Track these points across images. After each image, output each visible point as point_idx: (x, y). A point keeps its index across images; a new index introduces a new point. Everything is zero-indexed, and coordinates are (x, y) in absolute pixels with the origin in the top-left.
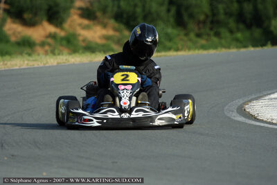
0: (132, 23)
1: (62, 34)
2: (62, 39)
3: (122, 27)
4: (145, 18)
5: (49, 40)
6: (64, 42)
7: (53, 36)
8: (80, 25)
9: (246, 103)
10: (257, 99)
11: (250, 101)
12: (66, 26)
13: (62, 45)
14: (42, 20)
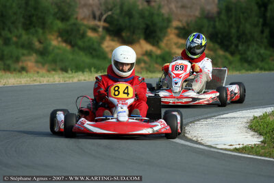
0: (226, 43)
1: (158, 52)
2: (157, 57)
3: (217, 46)
4: (239, 38)
5: (146, 58)
6: (159, 60)
7: (149, 54)
8: (176, 44)
9: (191, 122)
10: (206, 118)
11: (198, 120)
12: (163, 44)
13: (157, 63)
14: (139, 39)
